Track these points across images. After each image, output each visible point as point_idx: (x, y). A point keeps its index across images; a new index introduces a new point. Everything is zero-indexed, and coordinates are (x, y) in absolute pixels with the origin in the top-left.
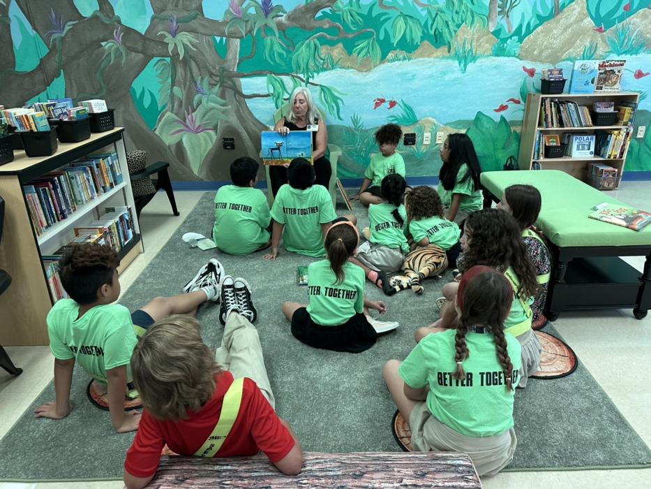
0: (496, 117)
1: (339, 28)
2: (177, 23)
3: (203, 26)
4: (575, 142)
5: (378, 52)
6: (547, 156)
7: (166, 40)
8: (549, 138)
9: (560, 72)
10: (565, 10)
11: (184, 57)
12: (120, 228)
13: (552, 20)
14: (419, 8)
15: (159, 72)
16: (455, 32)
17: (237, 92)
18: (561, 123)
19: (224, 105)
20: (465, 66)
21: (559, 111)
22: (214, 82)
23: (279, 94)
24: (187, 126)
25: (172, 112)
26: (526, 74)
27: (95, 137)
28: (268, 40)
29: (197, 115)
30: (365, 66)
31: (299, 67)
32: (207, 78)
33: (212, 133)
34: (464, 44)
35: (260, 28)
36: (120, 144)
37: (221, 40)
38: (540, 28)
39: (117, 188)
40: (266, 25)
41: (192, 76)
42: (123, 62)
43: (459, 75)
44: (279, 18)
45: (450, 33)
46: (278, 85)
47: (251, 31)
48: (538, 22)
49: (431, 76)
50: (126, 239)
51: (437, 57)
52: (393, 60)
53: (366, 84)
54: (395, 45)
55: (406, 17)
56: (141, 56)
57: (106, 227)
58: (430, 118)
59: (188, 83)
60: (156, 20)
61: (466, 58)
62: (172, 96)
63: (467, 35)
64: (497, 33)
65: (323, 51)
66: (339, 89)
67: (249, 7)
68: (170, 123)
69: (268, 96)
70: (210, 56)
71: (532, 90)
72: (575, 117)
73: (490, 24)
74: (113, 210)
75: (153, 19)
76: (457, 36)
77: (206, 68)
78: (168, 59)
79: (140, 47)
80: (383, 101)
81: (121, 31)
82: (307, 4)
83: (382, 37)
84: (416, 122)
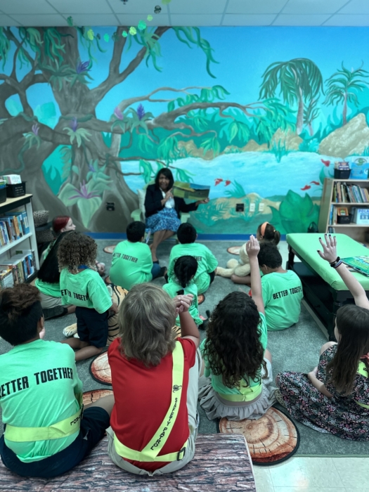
0: (303, 194)
1: (190, 129)
2: (77, 122)
3: (96, 125)
4: (359, 213)
5: (218, 146)
6: (339, 222)
7: (69, 134)
8: (340, 210)
9: (347, 164)
10: (351, 121)
11: (81, 146)
12: (25, 266)
13: (341, 128)
14: (248, 117)
15: (63, 155)
16: (273, 134)
17: (118, 171)
18: (348, 199)
19: (108, 180)
20: (280, 158)
21: (346, 191)
22: (102, 164)
23: (148, 173)
24: (81, 194)
25: (71, 183)
26: (324, 164)
27: (9, 201)
28: (141, 136)
29: (89, 186)
30: (209, 156)
31: (162, 155)
32: (97, 161)
33: (99, 199)
34: (279, 142)
35: (135, 128)
36: (29, 206)
37: (108, 135)
38: (333, 133)
39: (24, 237)
40: (139, 126)
41: (86, 159)
42: (38, 147)
43: (275, 163)
44: (149, 122)
45: (269, 135)
46: (147, 167)
47: (128, 130)
48: (331, 129)
49: (255, 164)
50: (29, 273)
51: (260, 151)
52: (229, 153)
53: (209, 169)
54: (230, 142)
55: (238, 123)
56: (50, 144)
57: (15, 264)
58: (255, 194)
59: (83, 164)
60: (63, 120)
61: (280, 152)
62: (72, 172)
63: (282, 136)
64: (302, 136)
65: (180, 145)
66: (190, 171)
67: (128, 112)
68: (69, 191)
69: (139, 174)
70: (99, 146)
71: (328, 176)
72: (358, 196)
73: (298, 129)
74: (21, 252)
75: (60, 119)
76: (274, 137)
77: (97, 154)
78: (70, 147)
79: (50, 137)
80: (221, 180)
81: (38, 126)
82: (169, 112)
83: (221, 135)
84: (244, 195)
